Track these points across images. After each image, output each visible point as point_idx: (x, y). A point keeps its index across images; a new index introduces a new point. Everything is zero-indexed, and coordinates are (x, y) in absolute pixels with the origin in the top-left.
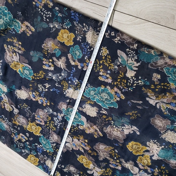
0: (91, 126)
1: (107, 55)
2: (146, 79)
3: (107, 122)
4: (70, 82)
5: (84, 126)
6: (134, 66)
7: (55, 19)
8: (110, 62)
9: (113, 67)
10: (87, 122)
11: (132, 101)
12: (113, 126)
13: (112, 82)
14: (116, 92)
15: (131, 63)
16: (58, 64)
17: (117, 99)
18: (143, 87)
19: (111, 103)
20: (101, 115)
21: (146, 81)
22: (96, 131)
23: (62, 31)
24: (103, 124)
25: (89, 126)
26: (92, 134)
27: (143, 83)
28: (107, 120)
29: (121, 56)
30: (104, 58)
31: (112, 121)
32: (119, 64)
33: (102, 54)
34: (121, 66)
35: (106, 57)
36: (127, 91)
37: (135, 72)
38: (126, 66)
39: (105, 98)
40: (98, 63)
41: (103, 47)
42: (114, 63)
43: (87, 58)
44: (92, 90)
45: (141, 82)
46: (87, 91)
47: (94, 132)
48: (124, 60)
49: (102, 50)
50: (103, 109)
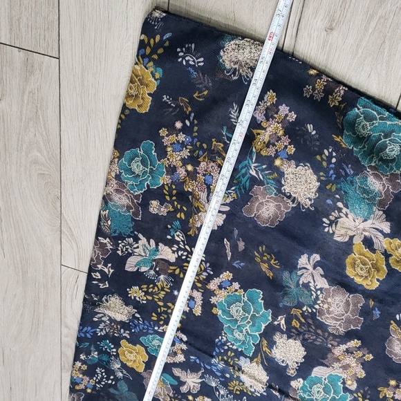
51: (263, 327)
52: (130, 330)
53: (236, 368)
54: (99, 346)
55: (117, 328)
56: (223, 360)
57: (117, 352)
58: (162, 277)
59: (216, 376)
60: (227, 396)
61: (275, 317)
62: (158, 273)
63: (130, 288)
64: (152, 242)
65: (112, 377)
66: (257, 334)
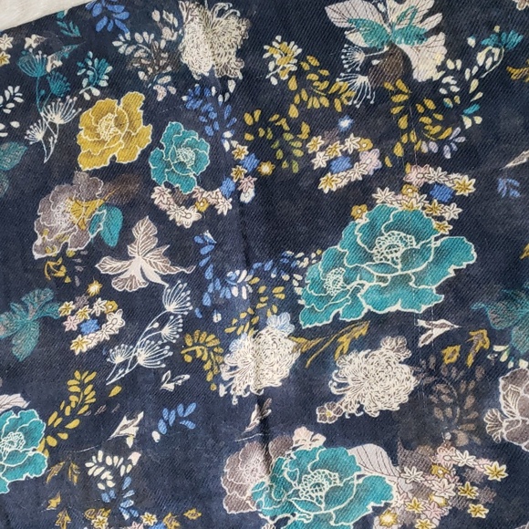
0: (427, 469)
1: (298, 65)
2: (497, 29)
3: (479, 374)
4: (217, 318)
5: (396, 500)
6: (419, 15)
7: (43, 99)
8: (326, 84)
9: (348, 94)
10: (395, 462)
11: (510, 165)
12: (516, 366)
13: (381, 158)
14: (426, 189)
15: (404, 15)
16: (132, 277)
17: (446, 215)
18: (510, 69)
19: (437, 262)
20: (432, 360)
21: (499, 35)
22: (462, 473)
23: (88, 116)
24: (470, 401)
25: (414, 473)
26: (454, 511)
27: (496, 51)
28: (470, 361)
29: (350, 21)
30: (293, 85)
31: (497, 348)
32: (360, 57)
33: (277, 76)
34: (375, 62)
35: (300, 74)
36: (462, 139)
37: (442, 36)
38: (392, 45)
39: (399, 254)
40: (286, 127)
41: (266, 47)
42: (344, 70)
43: (233, 138)
44: (327, 271)
45: (490, 54)
46: (308, 298)
47: (456, 490)
48: (371, 24)
49: (272, 58)
50: (422, 323)
51: (393, 309)
52: (181, 92)
53: (255, 321)
54: (83, 58)
55: (164, 67)
56: (255, 287)
57: (94, 99)
58: (362, 80)
59: (196, 300)
60: (162, 346)
61: (436, 313)
62: (366, 68)
63: (287, 39)
64: (436, 19)
65: (15, 124)
66: (367, 308)
